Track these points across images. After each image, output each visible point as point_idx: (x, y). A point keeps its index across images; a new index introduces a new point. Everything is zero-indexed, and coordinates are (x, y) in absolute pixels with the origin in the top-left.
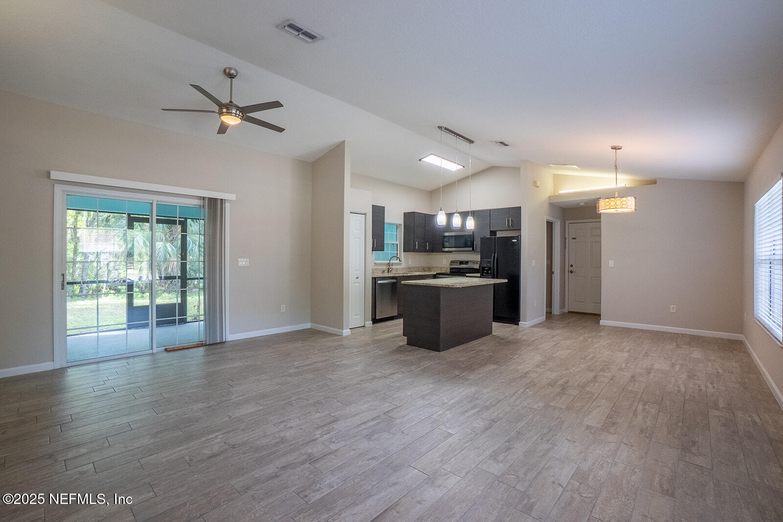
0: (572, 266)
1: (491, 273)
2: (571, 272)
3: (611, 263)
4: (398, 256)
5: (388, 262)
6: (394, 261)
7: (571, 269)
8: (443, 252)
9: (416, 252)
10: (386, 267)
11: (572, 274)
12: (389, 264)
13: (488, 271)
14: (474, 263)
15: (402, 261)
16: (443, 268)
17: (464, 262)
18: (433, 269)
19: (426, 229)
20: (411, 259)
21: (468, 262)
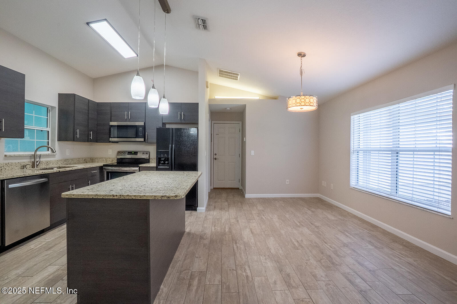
0: (216, 154)
1: (168, 164)
2: (215, 159)
3: (253, 153)
4: (50, 146)
5: (33, 153)
6: (43, 152)
7: (215, 157)
8: (110, 142)
9: (77, 141)
10: (29, 160)
11: (216, 160)
12: (34, 156)
13: (164, 161)
14: (143, 153)
15: (56, 152)
16: (108, 159)
17: (133, 153)
18: (96, 160)
19: (90, 116)
20: (69, 150)
21: (137, 152)
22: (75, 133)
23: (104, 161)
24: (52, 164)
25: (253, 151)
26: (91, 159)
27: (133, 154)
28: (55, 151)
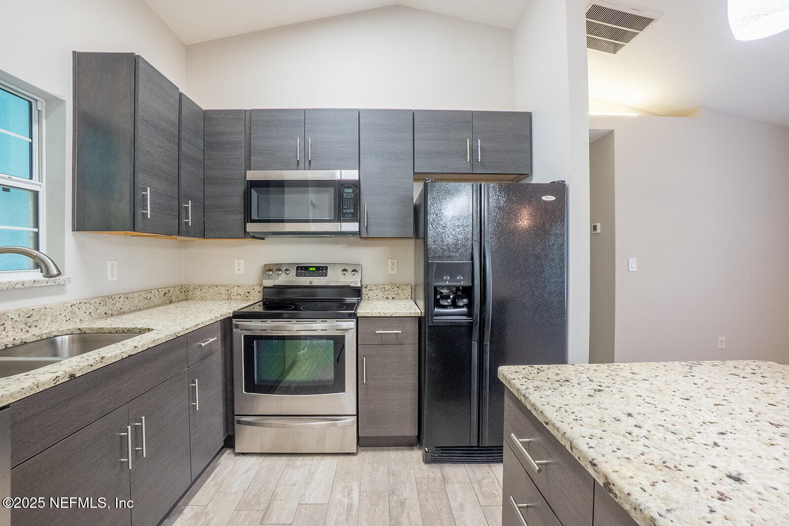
8: (246, 235)
9: (144, 231)
14: (345, 270)
15: (59, 274)
16: (235, 289)
17: (314, 269)
18: (198, 293)
19: (184, 148)
20: (115, 263)
21: (327, 267)
22: (136, 202)
23: (223, 296)
24: (49, 319)
25: (635, 259)
26: (183, 291)
27: (312, 274)
28: (55, 272)
